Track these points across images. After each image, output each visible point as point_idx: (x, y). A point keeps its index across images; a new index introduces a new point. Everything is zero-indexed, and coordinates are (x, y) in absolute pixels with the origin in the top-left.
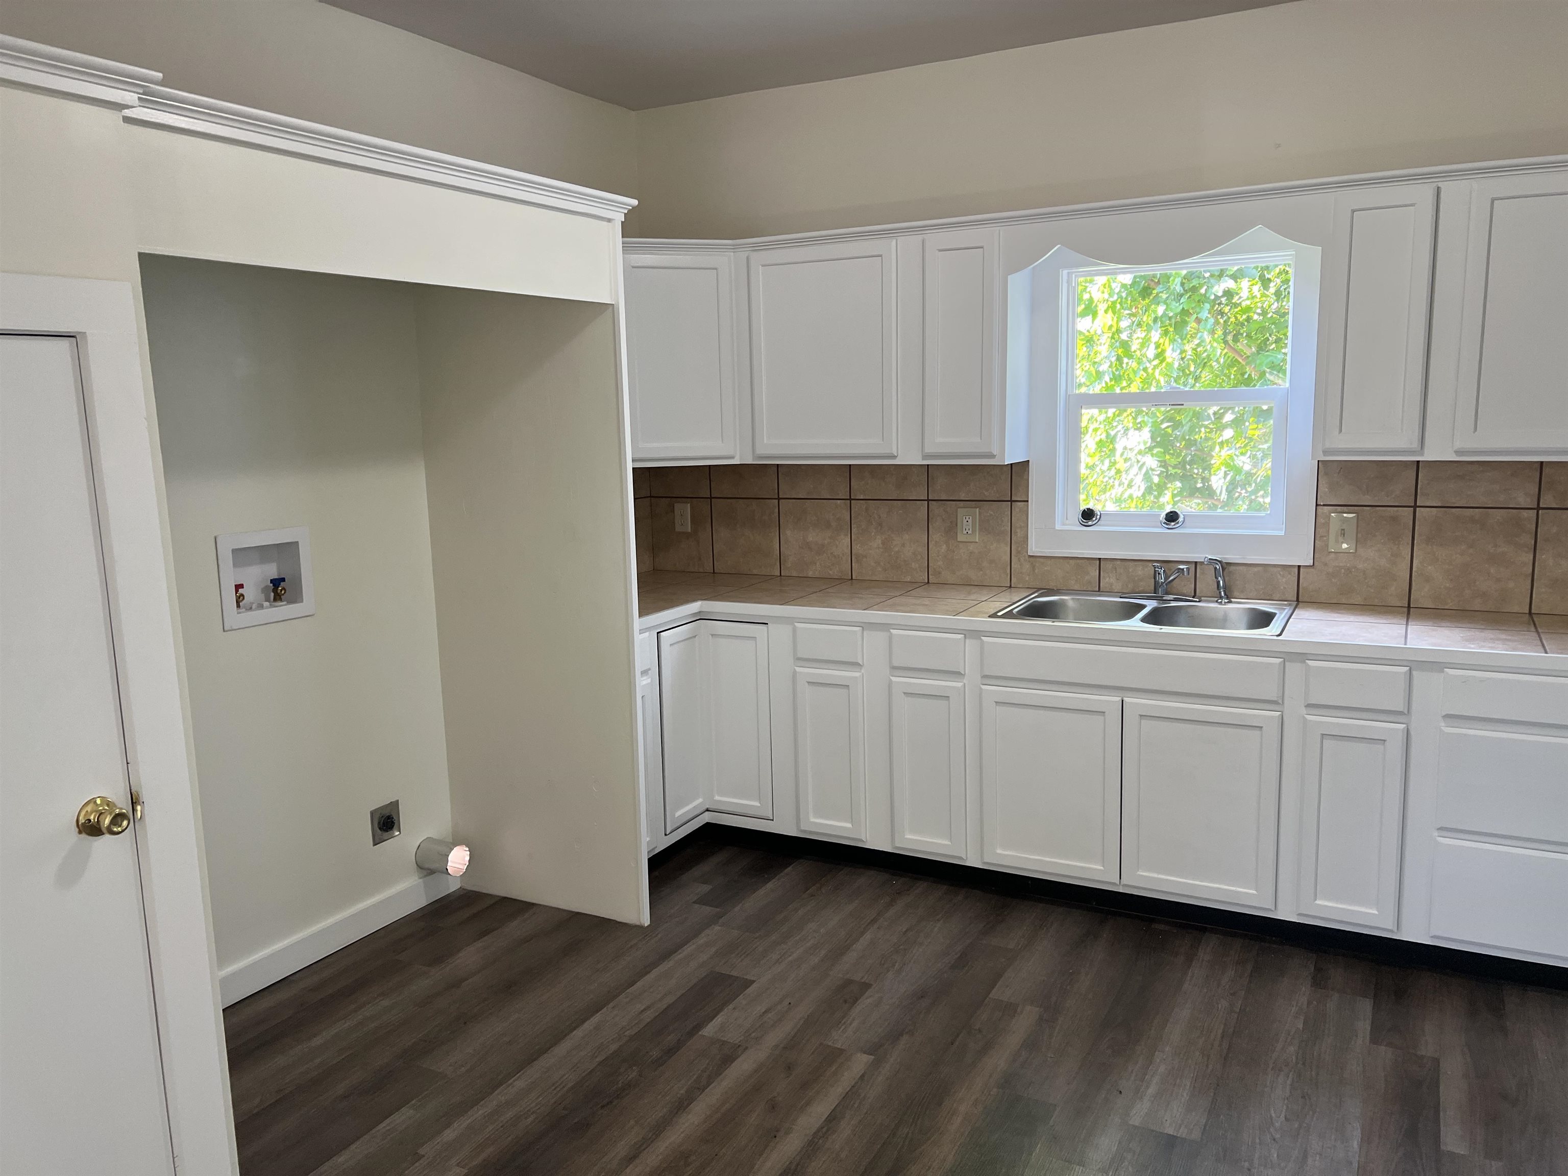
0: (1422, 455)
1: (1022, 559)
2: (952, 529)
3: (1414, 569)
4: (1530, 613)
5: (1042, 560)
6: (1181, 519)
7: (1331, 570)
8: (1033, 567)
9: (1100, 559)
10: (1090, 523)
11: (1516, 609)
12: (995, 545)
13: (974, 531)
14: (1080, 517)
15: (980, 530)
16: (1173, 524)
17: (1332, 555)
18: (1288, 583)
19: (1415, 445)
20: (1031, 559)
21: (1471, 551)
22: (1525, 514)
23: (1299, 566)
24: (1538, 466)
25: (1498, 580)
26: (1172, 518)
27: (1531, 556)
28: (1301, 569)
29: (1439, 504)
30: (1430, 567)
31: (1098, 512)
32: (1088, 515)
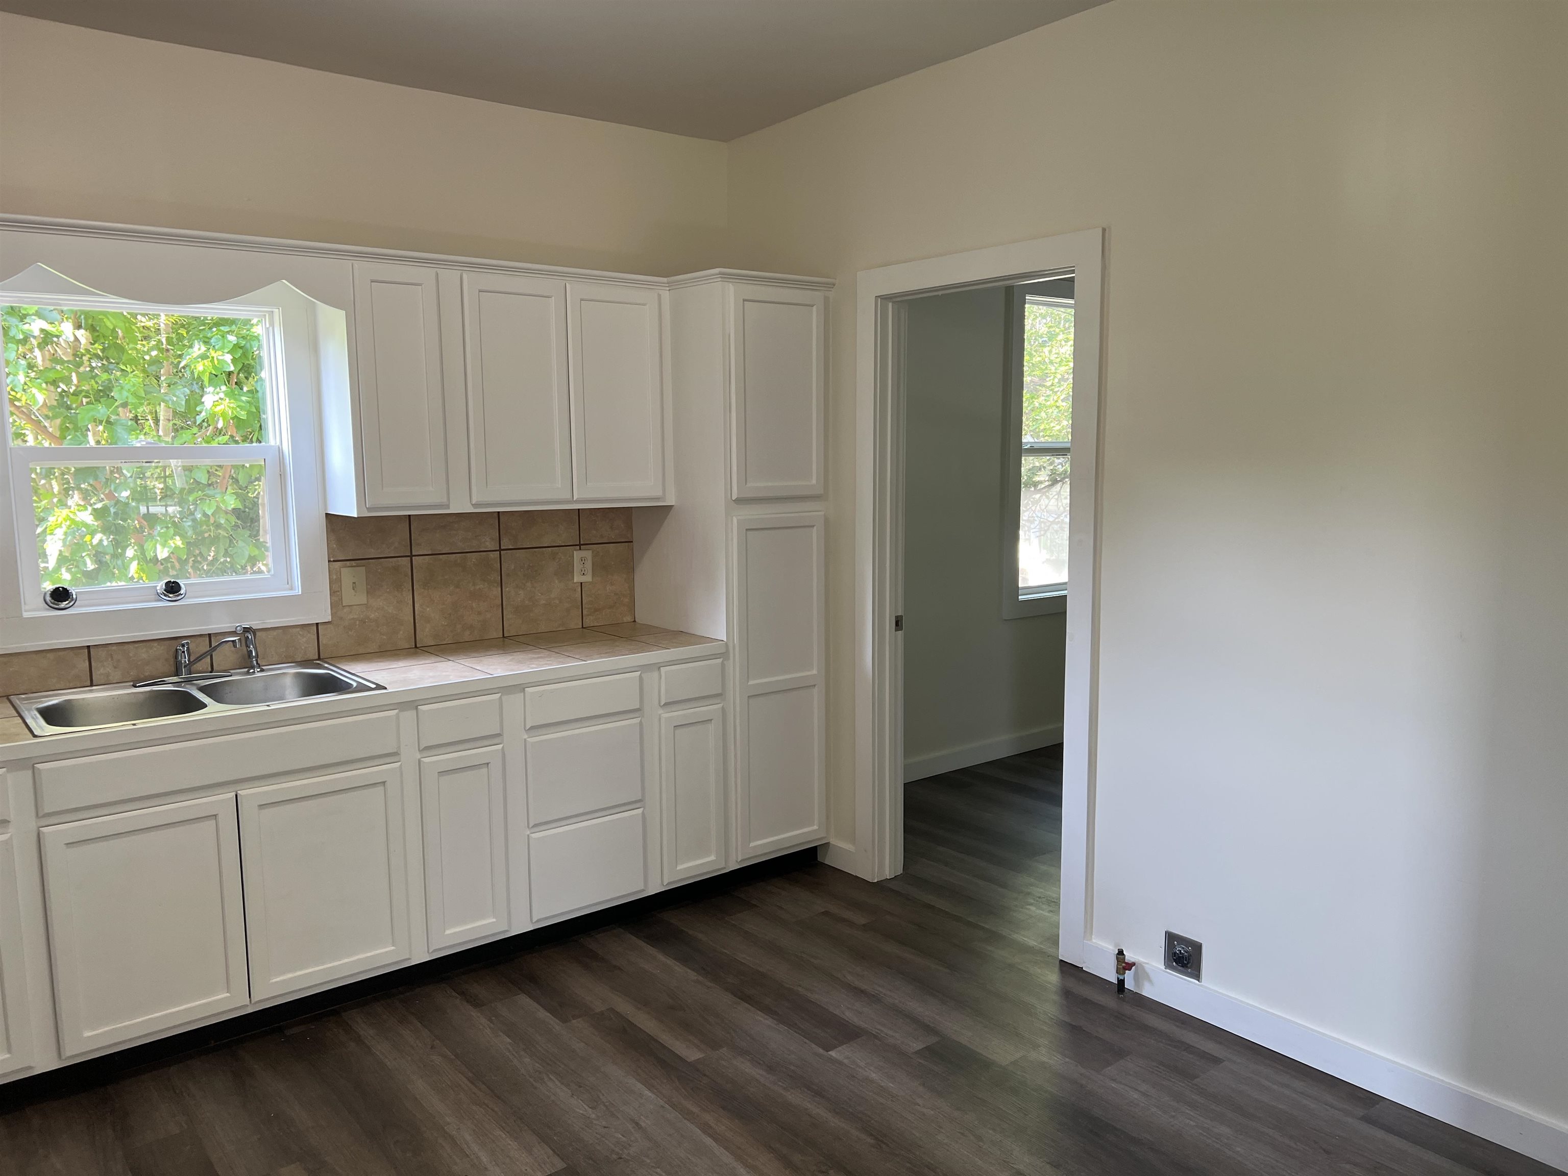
3: (416, 613)
4: (502, 637)
6: (182, 592)
7: (348, 623)
9: (88, 647)
10: (63, 604)
11: (495, 635)
14: (48, 598)
16: (172, 596)
17: (347, 609)
18: (308, 642)
21: (457, 590)
22: (492, 555)
23: (317, 624)
24: (496, 515)
25: (479, 613)
26: (173, 588)
27: (500, 589)
28: (320, 627)
29: (430, 553)
30: (428, 609)
31: (73, 591)
32: (60, 595)
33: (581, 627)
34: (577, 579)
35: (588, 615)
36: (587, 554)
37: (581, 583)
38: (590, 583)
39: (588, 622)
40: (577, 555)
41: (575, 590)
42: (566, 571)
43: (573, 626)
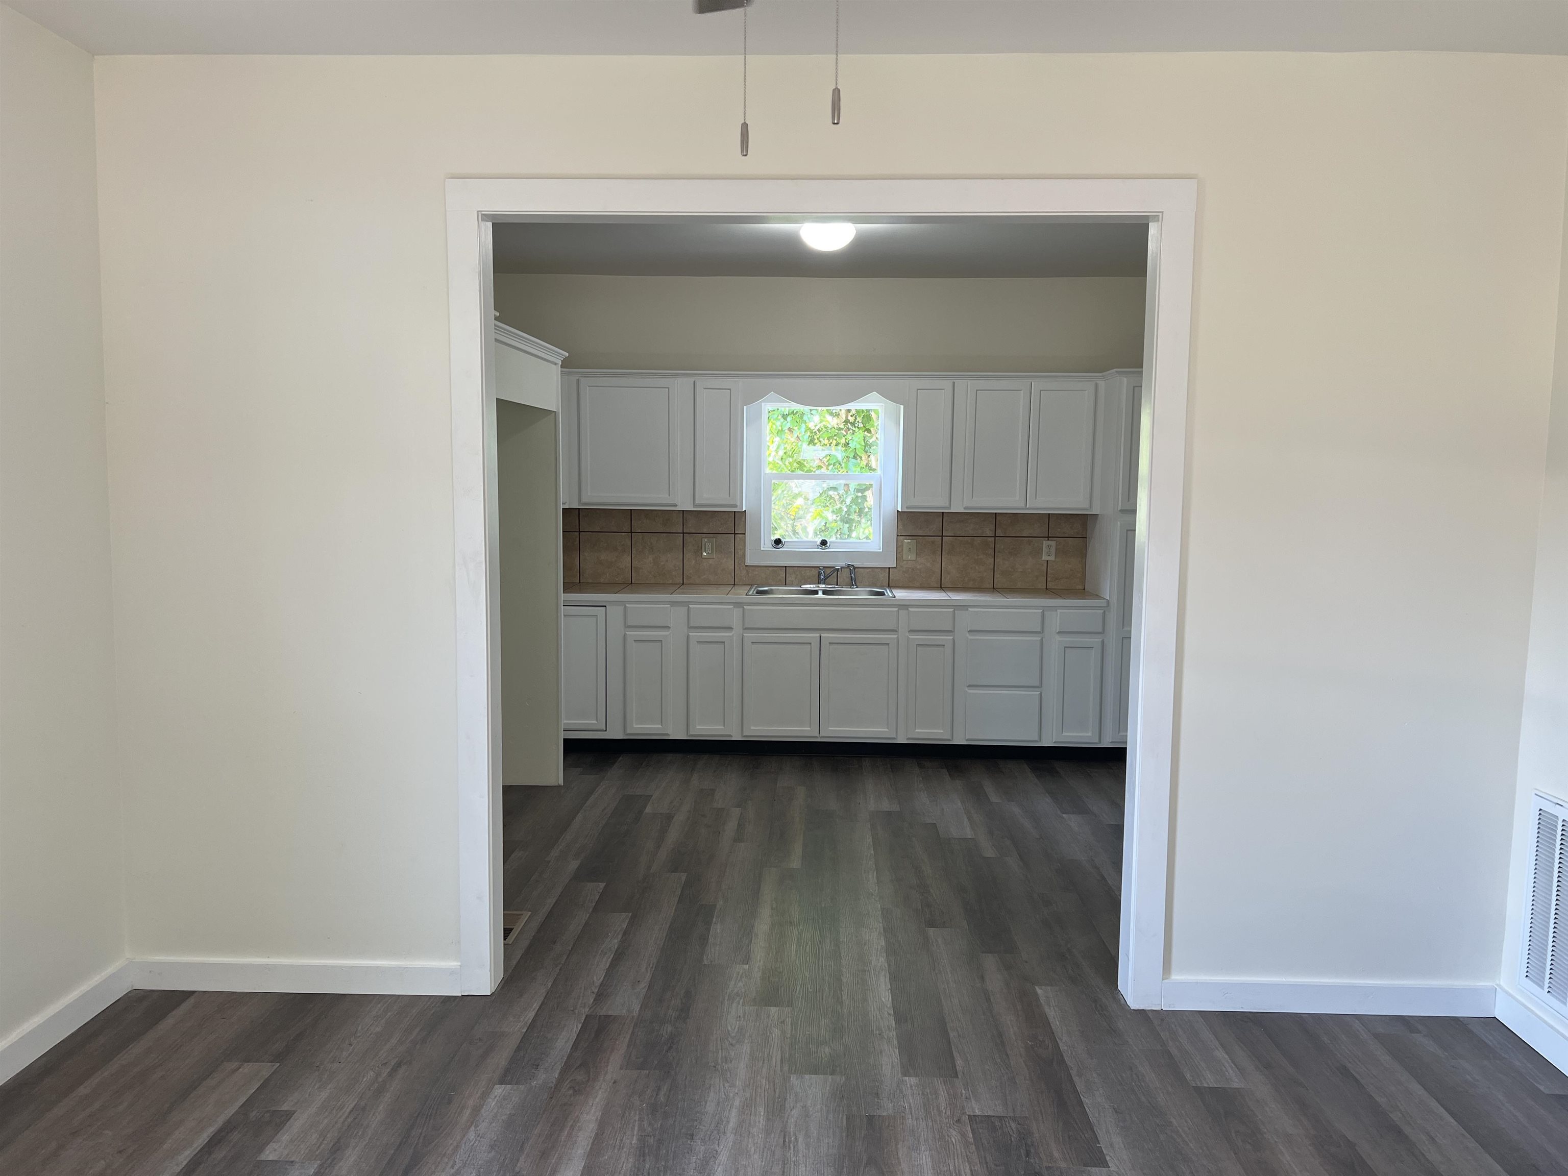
0: (950, 509)
1: (741, 568)
2: (699, 551)
3: (943, 568)
4: (994, 588)
5: (753, 568)
6: (828, 545)
7: (904, 570)
8: (748, 573)
9: (786, 567)
10: (779, 547)
11: (988, 586)
12: (725, 559)
13: (712, 552)
14: (773, 543)
15: (716, 551)
16: (823, 546)
17: (905, 562)
18: (883, 576)
19: (947, 505)
20: (747, 568)
21: (968, 558)
22: (990, 539)
23: (889, 568)
24: (994, 515)
25: (979, 572)
26: (824, 543)
27: (993, 560)
28: (890, 569)
29: (953, 535)
30: (949, 567)
31: (783, 540)
32: (778, 542)
33: (1045, 588)
34: (1045, 558)
35: (1050, 581)
36: (1053, 543)
37: (1047, 561)
38: (1054, 561)
39: (1050, 585)
40: (1046, 543)
41: (1043, 565)
42: (1038, 552)
43: (1040, 587)
